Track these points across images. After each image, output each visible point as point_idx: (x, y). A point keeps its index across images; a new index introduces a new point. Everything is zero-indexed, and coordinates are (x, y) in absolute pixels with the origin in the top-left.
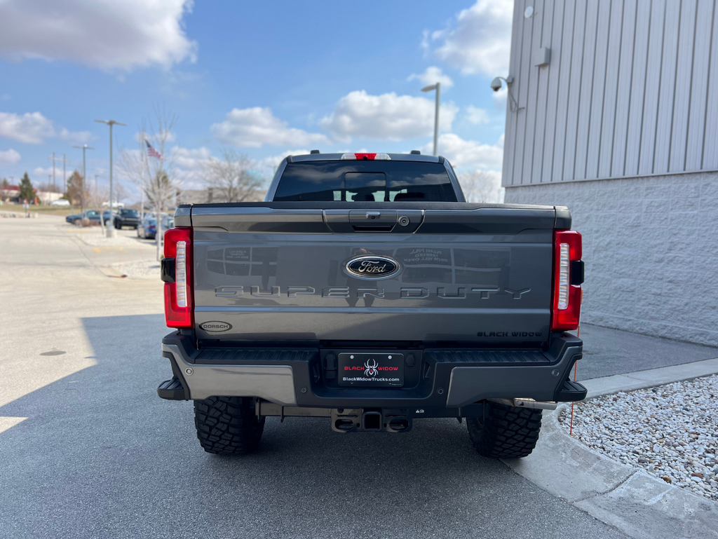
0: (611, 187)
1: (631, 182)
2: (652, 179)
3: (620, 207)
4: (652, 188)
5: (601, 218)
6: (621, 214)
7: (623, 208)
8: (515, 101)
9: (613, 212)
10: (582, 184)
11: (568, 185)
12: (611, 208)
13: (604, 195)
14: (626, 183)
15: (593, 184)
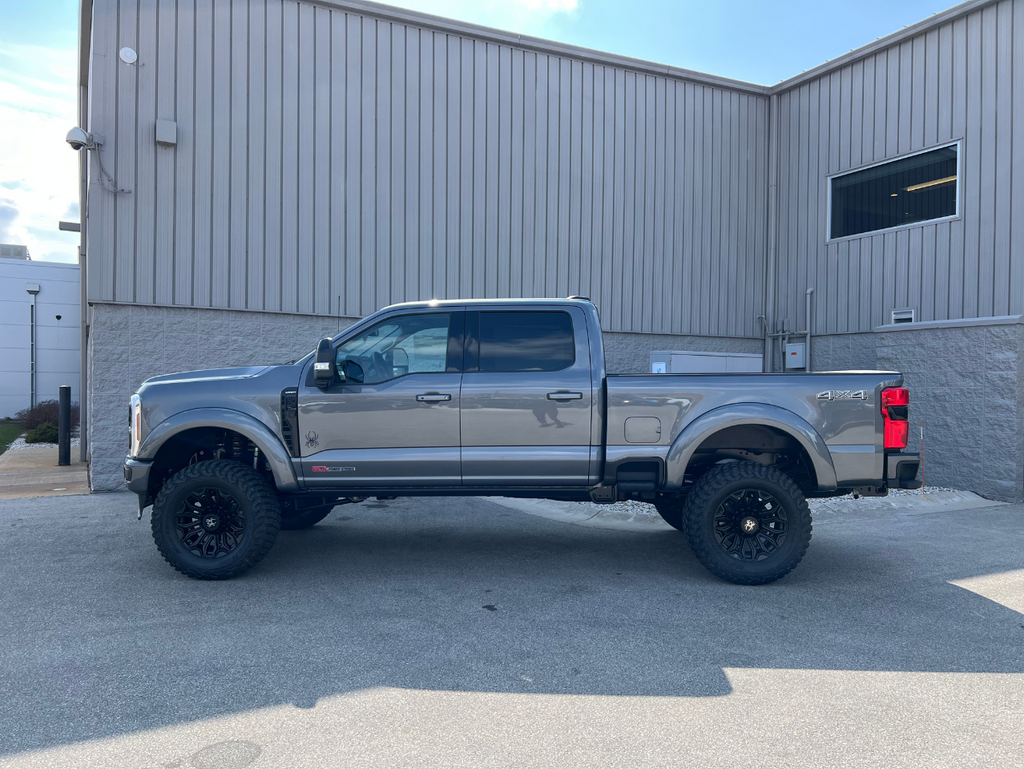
0: (281, 322)
1: (304, 319)
2: (327, 320)
3: (294, 346)
4: (327, 329)
5: (270, 357)
6: (295, 354)
7: (297, 347)
8: (109, 177)
9: (284, 350)
10: (240, 314)
11: (218, 313)
12: (283, 346)
13: (272, 330)
14: (298, 320)
15: (255, 316)
